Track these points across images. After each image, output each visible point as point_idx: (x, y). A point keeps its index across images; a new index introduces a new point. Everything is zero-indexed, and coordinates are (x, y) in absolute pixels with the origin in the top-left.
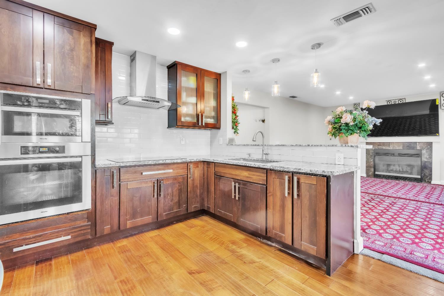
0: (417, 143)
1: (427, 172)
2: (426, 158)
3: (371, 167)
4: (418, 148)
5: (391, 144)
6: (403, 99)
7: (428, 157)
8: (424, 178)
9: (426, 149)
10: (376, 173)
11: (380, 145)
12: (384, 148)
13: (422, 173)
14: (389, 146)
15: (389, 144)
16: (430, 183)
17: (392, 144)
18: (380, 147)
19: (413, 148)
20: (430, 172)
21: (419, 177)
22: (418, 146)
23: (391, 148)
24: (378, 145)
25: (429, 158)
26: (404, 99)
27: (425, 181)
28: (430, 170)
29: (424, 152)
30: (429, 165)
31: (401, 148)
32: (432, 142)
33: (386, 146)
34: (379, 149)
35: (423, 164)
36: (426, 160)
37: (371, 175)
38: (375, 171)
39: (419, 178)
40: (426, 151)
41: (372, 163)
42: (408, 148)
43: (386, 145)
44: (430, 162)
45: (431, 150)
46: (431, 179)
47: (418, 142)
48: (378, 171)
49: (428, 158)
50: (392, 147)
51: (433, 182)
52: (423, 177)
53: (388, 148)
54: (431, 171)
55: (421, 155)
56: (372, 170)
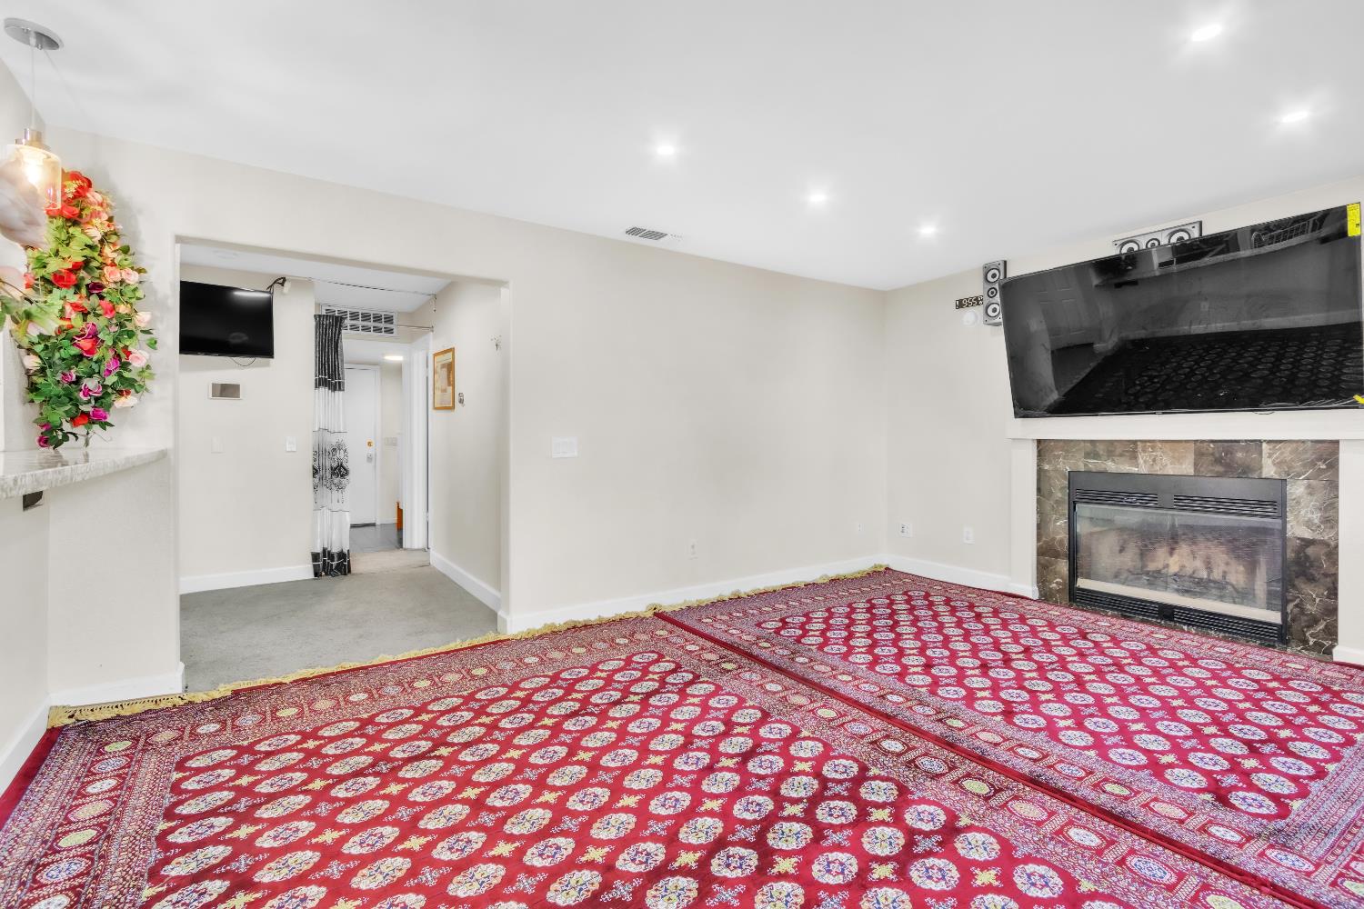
0: (1264, 445)
1: (1312, 596)
2: (1309, 524)
3: (1057, 555)
4: (1269, 470)
5: (1140, 449)
6: (1190, 227)
7: (1316, 517)
8: (1295, 627)
9: (1307, 478)
10: (1083, 583)
11: (1096, 456)
12: (1111, 466)
13: (1285, 602)
14: (1133, 456)
15: (1131, 448)
16: (1329, 652)
17: (1144, 451)
18: (1094, 464)
19: (1245, 471)
20: (1328, 597)
21: (1275, 617)
22: (1270, 461)
23: (1142, 467)
24: (1087, 455)
25: (1322, 523)
26: (1197, 226)
27: (1305, 642)
28: (1328, 589)
29: (1297, 490)
30: (1323, 558)
31: (1187, 468)
32: (1337, 442)
33: (1123, 459)
34: (1089, 472)
35: (1290, 555)
36: (1307, 535)
37: (1058, 591)
38: (1073, 574)
39: (1275, 625)
40: (1309, 486)
41: (1062, 535)
42: (1220, 469)
43: (1121, 455)
44: (1328, 545)
45: (1333, 485)
46: (1331, 632)
47: (1269, 442)
48: (1088, 576)
49: (1316, 521)
50: (1145, 462)
51: (1340, 654)
52: (1293, 620)
53: (1126, 468)
54: (1333, 592)
55: (1284, 505)
56: (1063, 566)
